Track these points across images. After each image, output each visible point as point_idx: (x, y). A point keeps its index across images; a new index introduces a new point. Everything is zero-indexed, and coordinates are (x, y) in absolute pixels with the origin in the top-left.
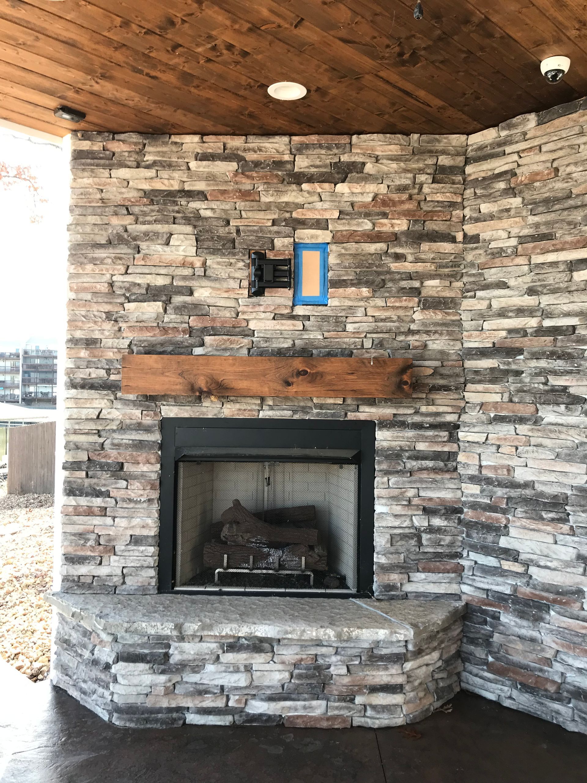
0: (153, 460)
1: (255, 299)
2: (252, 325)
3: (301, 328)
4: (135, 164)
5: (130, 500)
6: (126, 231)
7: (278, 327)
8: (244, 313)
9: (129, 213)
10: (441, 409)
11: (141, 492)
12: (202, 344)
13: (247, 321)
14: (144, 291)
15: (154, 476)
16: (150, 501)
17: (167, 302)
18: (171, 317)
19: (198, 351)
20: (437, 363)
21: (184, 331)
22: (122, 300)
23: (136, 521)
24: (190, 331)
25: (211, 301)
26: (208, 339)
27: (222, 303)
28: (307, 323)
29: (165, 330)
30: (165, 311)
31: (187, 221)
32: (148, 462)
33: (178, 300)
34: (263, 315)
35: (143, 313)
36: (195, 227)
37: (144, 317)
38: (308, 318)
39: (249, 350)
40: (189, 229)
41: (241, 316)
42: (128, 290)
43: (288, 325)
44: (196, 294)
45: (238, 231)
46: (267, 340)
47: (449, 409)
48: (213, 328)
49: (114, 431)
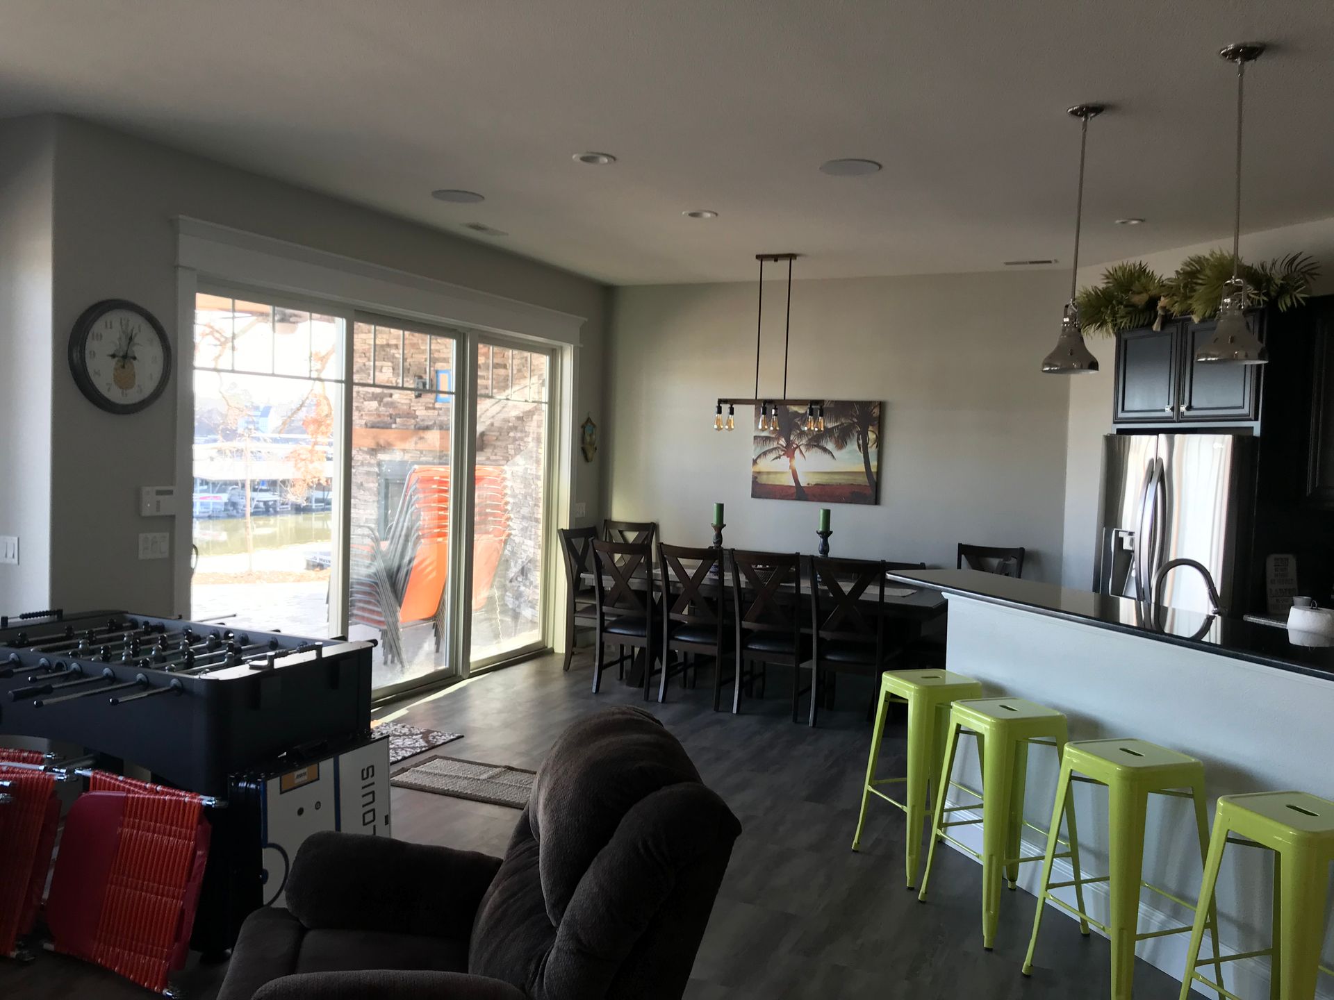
0: (375, 481)
1: (418, 400)
2: (417, 413)
3: (436, 414)
4: (367, 331)
5: (365, 501)
6: (364, 365)
7: (427, 414)
8: (413, 406)
9: (365, 357)
10: (498, 458)
11: (369, 497)
12: (395, 423)
13: (415, 411)
14: (371, 395)
15: (375, 489)
16: (374, 501)
17: (380, 402)
18: (382, 409)
19: (394, 426)
20: (497, 434)
21: (388, 416)
22: (362, 400)
23: (368, 511)
24: (391, 416)
25: (399, 400)
26: (398, 420)
27: (403, 401)
28: (440, 412)
29: (379, 416)
30: (380, 405)
31: (389, 360)
32: (373, 482)
33: (387, 399)
34: (420, 408)
35: (371, 407)
36: (393, 362)
37: (372, 409)
38: (441, 409)
39: (415, 426)
40: (390, 364)
41: (412, 408)
42: (364, 395)
43: (431, 413)
44: (393, 397)
45: (410, 365)
46: (423, 420)
47: (501, 458)
48: (399, 414)
49: (359, 466)
